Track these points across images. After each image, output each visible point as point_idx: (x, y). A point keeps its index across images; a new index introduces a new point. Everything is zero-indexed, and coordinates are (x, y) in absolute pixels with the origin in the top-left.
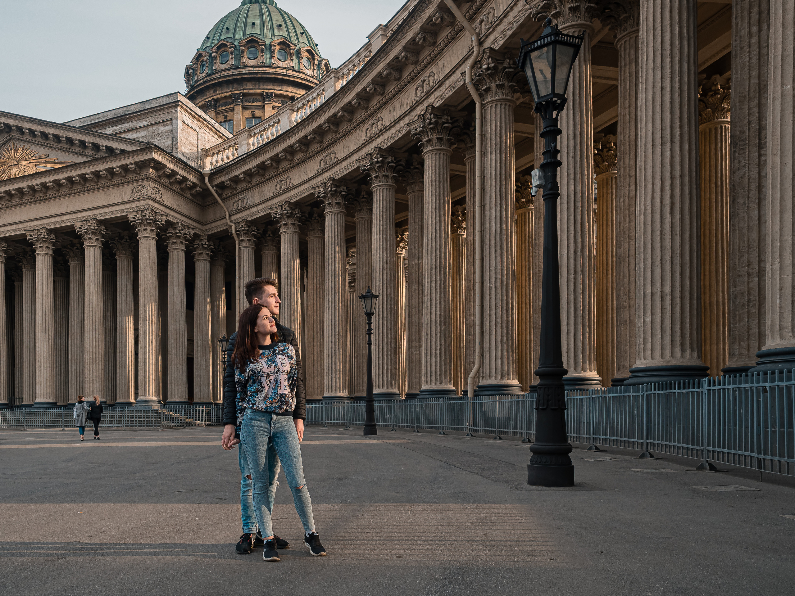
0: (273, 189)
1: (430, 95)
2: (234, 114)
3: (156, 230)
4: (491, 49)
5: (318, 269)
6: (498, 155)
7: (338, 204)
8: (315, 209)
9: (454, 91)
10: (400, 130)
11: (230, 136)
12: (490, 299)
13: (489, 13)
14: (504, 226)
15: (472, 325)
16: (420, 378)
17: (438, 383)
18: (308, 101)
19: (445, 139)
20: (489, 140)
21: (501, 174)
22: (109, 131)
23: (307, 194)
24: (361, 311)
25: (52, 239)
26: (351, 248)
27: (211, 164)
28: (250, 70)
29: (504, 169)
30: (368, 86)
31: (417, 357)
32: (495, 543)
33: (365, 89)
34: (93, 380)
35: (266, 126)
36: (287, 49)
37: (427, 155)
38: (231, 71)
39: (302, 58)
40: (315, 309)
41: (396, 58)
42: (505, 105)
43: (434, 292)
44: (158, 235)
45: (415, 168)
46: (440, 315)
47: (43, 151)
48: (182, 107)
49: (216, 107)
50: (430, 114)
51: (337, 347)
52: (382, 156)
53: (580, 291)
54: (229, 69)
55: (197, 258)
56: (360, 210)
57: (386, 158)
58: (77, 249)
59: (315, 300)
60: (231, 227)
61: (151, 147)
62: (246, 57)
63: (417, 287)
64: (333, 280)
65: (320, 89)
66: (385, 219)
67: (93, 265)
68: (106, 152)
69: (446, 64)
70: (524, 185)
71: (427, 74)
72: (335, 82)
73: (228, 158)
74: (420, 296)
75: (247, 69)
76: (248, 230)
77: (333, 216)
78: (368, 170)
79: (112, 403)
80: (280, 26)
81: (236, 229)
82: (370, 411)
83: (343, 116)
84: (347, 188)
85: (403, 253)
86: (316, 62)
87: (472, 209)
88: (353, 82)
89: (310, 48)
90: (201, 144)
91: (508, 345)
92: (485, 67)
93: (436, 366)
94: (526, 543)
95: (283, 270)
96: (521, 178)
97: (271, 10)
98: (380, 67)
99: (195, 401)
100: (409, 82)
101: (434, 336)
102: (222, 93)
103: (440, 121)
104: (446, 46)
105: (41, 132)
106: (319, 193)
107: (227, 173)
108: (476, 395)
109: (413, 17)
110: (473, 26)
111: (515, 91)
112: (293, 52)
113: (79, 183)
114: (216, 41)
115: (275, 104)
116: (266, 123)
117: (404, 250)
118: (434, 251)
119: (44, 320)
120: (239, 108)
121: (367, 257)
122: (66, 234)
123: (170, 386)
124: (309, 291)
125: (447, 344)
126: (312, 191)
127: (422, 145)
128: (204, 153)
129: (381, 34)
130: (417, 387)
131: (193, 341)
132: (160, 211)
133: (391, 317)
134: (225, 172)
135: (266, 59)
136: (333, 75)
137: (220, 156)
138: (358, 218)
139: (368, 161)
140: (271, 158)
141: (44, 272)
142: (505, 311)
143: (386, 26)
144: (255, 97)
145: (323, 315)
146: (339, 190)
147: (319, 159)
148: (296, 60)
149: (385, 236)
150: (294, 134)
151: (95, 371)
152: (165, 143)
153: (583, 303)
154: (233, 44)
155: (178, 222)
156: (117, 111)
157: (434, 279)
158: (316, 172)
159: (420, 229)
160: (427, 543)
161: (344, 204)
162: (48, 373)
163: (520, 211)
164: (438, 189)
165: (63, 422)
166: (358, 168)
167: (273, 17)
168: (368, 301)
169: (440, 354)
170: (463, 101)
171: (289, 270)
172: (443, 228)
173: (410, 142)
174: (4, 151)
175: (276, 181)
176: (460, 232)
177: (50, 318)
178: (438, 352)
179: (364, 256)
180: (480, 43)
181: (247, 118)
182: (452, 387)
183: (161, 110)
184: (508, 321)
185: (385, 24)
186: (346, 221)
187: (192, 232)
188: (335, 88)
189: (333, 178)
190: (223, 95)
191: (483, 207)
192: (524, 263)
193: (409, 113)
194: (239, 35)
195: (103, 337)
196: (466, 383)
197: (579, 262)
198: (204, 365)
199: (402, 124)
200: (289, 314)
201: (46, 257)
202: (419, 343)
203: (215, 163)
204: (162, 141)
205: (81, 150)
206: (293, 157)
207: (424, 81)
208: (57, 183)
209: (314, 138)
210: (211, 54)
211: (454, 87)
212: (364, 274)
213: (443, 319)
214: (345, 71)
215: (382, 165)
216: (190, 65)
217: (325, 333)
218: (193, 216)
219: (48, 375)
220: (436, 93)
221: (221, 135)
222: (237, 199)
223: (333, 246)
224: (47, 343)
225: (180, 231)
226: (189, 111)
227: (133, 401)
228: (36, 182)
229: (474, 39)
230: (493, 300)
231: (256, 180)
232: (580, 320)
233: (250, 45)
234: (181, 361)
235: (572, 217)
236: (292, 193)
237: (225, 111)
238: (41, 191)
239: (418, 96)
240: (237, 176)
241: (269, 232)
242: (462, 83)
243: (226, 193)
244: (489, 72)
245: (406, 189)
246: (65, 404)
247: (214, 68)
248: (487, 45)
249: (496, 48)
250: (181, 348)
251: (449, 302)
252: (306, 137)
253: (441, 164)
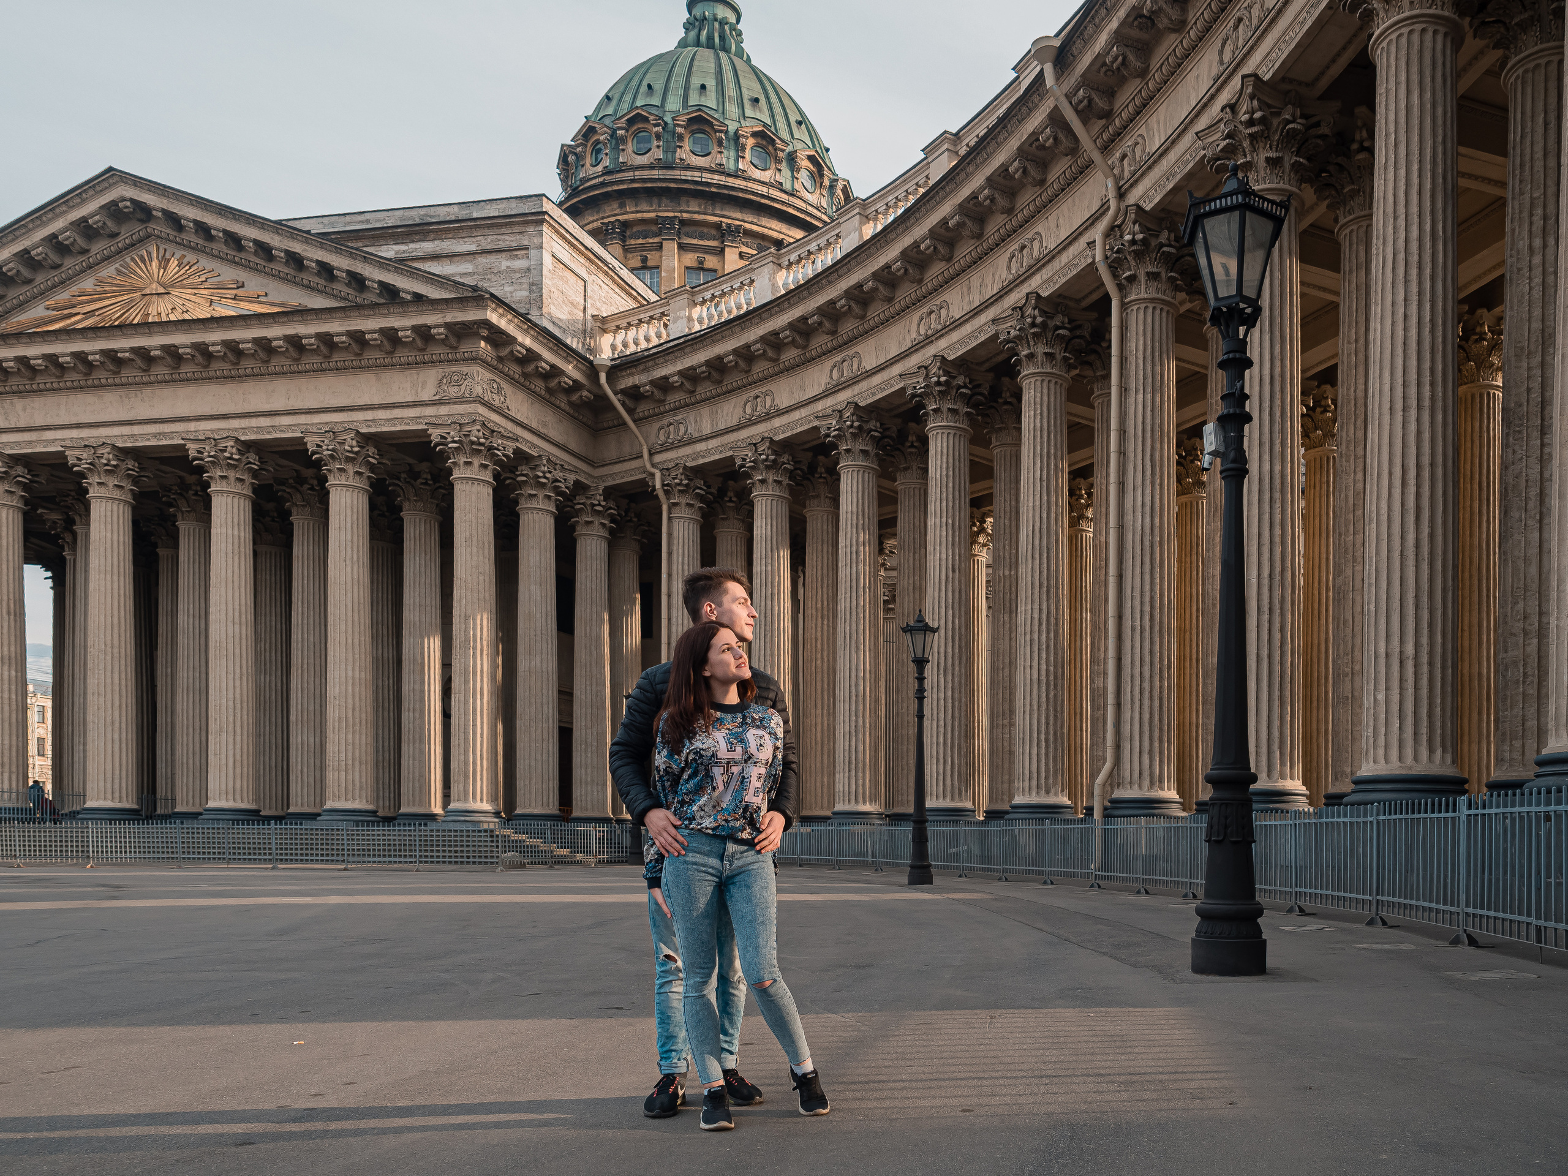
0: (739, 411)
1: (1033, 274)
2: (661, 257)
3: (491, 466)
4: (1139, 208)
5: (825, 571)
6: (1149, 396)
7: (864, 452)
8: (821, 458)
9: (1075, 272)
10: (980, 329)
11: (654, 298)
12: (1132, 647)
13: (1137, 144)
14: (1157, 521)
15: (1101, 692)
16: (1011, 782)
17: (1043, 792)
18: (810, 252)
19: (1058, 357)
20: (1134, 367)
21: (1152, 431)
22: (389, 251)
23: (805, 428)
24: (905, 656)
25: (250, 463)
26: (889, 538)
27: (613, 347)
28: (696, 176)
29: (1158, 422)
30: (923, 240)
31: (1006, 744)
32: (1135, 1078)
33: (916, 245)
34: (346, 765)
35: (726, 287)
36: (770, 148)
37: (1027, 381)
38: (656, 172)
39: (798, 170)
40: (819, 646)
41: (974, 196)
42: (1161, 309)
43: (1036, 628)
44: (496, 476)
45: (1006, 403)
46: (1048, 670)
47: (229, 274)
48: (551, 225)
49: (624, 236)
50: (1034, 309)
51: (861, 720)
52: (946, 373)
53: (1277, 643)
54: (651, 167)
55: (580, 530)
56: (906, 469)
57: (954, 378)
58: (312, 489)
59: (819, 629)
60: (653, 475)
61: (482, 297)
62: (688, 148)
63: (1007, 618)
64: (854, 594)
65: (833, 233)
66: (951, 489)
67: (349, 525)
68: (380, 295)
69: (1061, 221)
70: (1191, 455)
71: (1029, 236)
72: (862, 224)
73: (647, 339)
74: (1013, 635)
75: (688, 173)
76: (687, 485)
77: (855, 475)
78: (920, 395)
79: (390, 815)
80: (757, 100)
81: (663, 481)
82: (920, 840)
83: (874, 290)
84: (881, 425)
85: (983, 556)
86: (827, 182)
87: (1104, 487)
88: (895, 229)
89: (813, 153)
90: (592, 305)
91: (1161, 730)
92: (1128, 237)
93: (1038, 761)
94: (1188, 1076)
95: (756, 569)
96: (1186, 441)
97: (738, 68)
98: (946, 209)
99: (574, 814)
100: (997, 245)
101: (1035, 707)
102: (637, 212)
103: (1051, 324)
104: (1063, 190)
105: (226, 232)
106: (829, 428)
107: (646, 370)
108: (1107, 815)
109: (1005, 127)
110: (1110, 162)
111: (1177, 289)
112: (780, 154)
113: (316, 351)
114: (625, 107)
115: (744, 249)
116: (725, 282)
117: (985, 549)
118: (1037, 556)
119: (230, 634)
120: (671, 247)
121: (917, 556)
122: (285, 454)
123: (520, 784)
124: (808, 612)
125: (1059, 723)
126: (816, 423)
127: (1019, 362)
128: (599, 324)
129: (947, 150)
130: (1006, 798)
131: (571, 694)
132: (500, 430)
133: (960, 670)
134: (641, 367)
135: (727, 157)
136: (857, 211)
137: (632, 333)
138: (903, 483)
139: (921, 380)
140: (735, 351)
141: (230, 532)
142: (1157, 670)
143: (957, 134)
144: (705, 230)
145: (835, 659)
146: (866, 427)
147: (828, 364)
148: (786, 172)
149: (950, 521)
150: (781, 311)
151: (350, 748)
152: (515, 294)
153: (1282, 663)
154: (661, 118)
155: (540, 456)
156: (408, 213)
157: (1036, 606)
158: (823, 388)
159: (1013, 514)
160: (1017, 1081)
161: (877, 455)
162: (238, 746)
163: (1184, 499)
164: (1046, 445)
165: (274, 851)
166: (903, 390)
167: (741, 81)
168: (919, 637)
169: (1047, 740)
170: (1091, 293)
171: (769, 568)
172: (1053, 515)
173: (998, 354)
174: (133, 259)
175: (745, 397)
176: (1083, 525)
177: (245, 631)
178: (1043, 737)
179: (911, 554)
180: (1121, 195)
181: (688, 268)
182: (1065, 800)
183: (506, 225)
184: (1161, 687)
185: (954, 131)
186: (879, 486)
187: (572, 478)
188: (861, 235)
189: (856, 404)
190: (639, 216)
191: (1121, 485)
192: (1188, 589)
193: (996, 300)
194: (673, 103)
195: (369, 677)
196: (1091, 795)
197: (1277, 593)
198: (595, 744)
199: (983, 318)
200: (769, 652)
201: (236, 500)
202: (1011, 719)
203: (620, 347)
204: (507, 289)
205: (322, 282)
206: (779, 355)
207: (1023, 247)
208: (264, 346)
209: (820, 324)
210: (614, 131)
211: (1076, 266)
212: (911, 588)
213: (1052, 678)
214: (880, 206)
215: (946, 390)
216: (569, 146)
217: (837, 692)
218: (573, 446)
219: (238, 751)
220: (1044, 271)
221: (635, 294)
222: (666, 422)
223: (854, 531)
224: (238, 683)
225: (544, 473)
226: (568, 236)
227: (438, 810)
228: (214, 337)
229: (1110, 185)
230: (1138, 650)
231: (704, 389)
232: (1277, 693)
233: (695, 127)
234: (545, 733)
235: (1266, 517)
236: (777, 422)
237: (643, 248)
238: (224, 358)
239: (1013, 272)
240: (665, 378)
241: (731, 494)
242: (1089, 261)
243: (644, 408)
244: (1134, 248)
245: (990, 439)
246: (280, 813)
247: (621, 160)
248: (1132, 198)
249: (1148, 207)
250: (545, 708)
251: (1063, 648)
252: (804, 319)
253: (1052, 399)
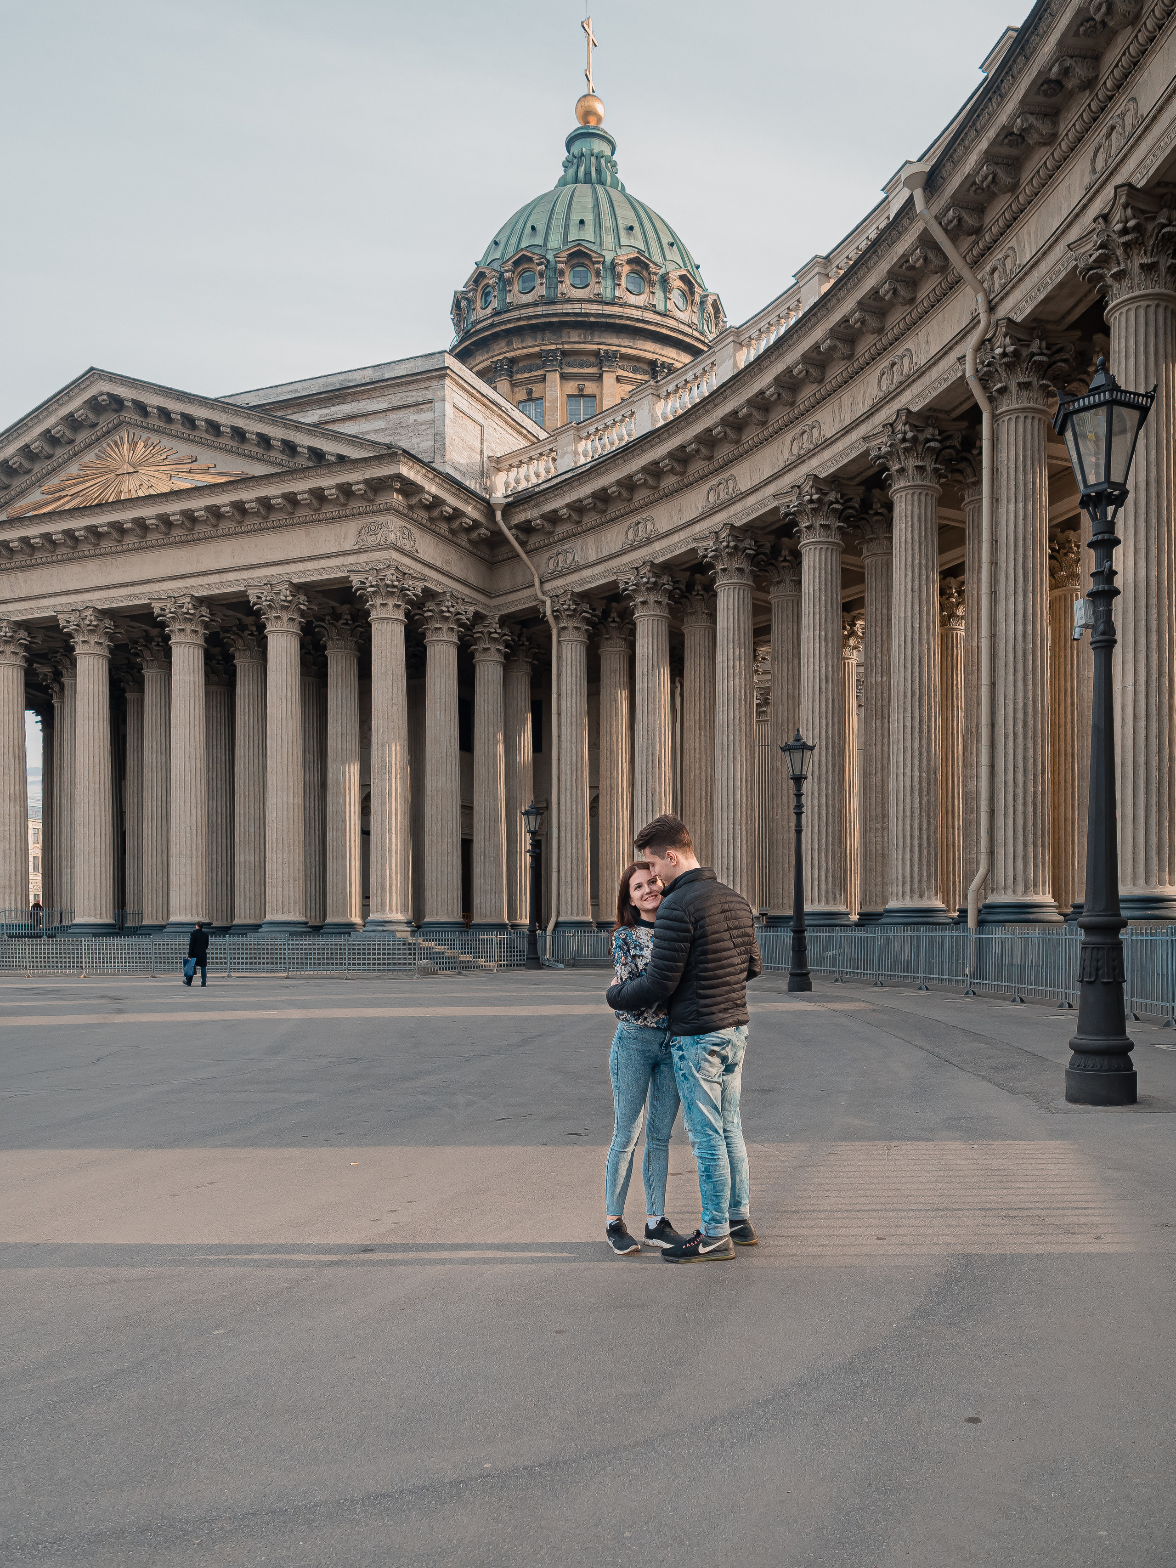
0: (622, 537)
1: (904, 390)
2: (545, 388)
3: (403, 606)
4: (1010, 321)
5: (702, 684)
6: (1021, 505)
7: (740, 570)
8: (698, 576)
9: (945, 386)
10: (851, 447)
11: (543, 435)
12: (1006, 754)
13: (1007, 256)
14: (1029, 628)
15: (974, 795)
16: (884, 884)
17: (916, 896)
18: (686, 382)
19: (929, 469)
20: (1005, 477)
21: (1024, 539)
22: (308, 417)
23: (684, 550)
24: (779, 763)
25: (202, 616)
26: (763, 646)
27: (507, 485)
28: (575, 308)
29: (1030, 529)
30: (796, 365)
31: (879, 847)
33: (789, 370)
34: (282, 881)
35: (609, 421)
36: (644, 273)
37: (899, 495)
38: (540, 308)
39: (670, 291)
40: (697, 756)
41: (845, 320)
42: (1033, 418)
43: (909, 736)
44: (407, 615)
45: (877, 514)
46: (920, 777)
47: (188, 450)
48: (451, 378)
49: (512, 372)
50: (905, 424)
51: (738, 827)
52: (819, 491)
53: (1154, 748)
54: (535, 304)
55: (478, 657)
56: (779, 582)
57: (826, 494)
58: (253, 635)
59: (697, 740)
60: (544, 602)
61: (395, 453)
62: (568, 283)
63: (879, 724)
64: (731, 707)
65: (709, 362)
66: (823, 603)
68: (310, 459)
69: (931, 337)
70: (1065, 548)
71: (899, 353)
72: (735, 351)
73: (537, 475)
74: (885, 741)
75: (569, 306)
76: (574, 610)
77: (731, 592)
78: (793, 514)
80: (632, 229)
81: (553, 607)
82: (799, 946)
83: (749, 415)
84: (756, 542)
85: (854, 658)
86: (697, 299)
88: (769, 356)
89: (686, 273)
90: (488, 446)
91: (1035, 835)
92: (999, 351)
93: (912, 866)
95: (639, 685)
96: (1060, 537)
97: (613, 199)
98: (817, 334)
99: (475, 921)
100: (868, 364)
101: (909, 813)
102: (523, 348)
103: (922, 437)
104: (933, 306)
105: (183, 414)
106: (706, 549)
107: (537, 505)
109: (876, 251)
110: (979, 277)
111: (1050, 394)
112: (654, 277)
113: (257, 514)
114: (511, 250)
115: (622, 373)
116: (608, 416)
117: (855, 652)
118: (909, 665)
119: (187, 769)
120: (554, 378)
122: (231, 606)
123: (428, 894)
124: (686, 724)
125: (932, 827)
126: (693, 545)
127: (889, 477)
128: (494, 465)
129: (818, 273)
130: (879, 900)
132: (411, 572)
133: (834, 778)
134: (533, 503)
135: (605, 288)
136: (731, 339)
137: (523, 470)
138: (777, 595)
139: (794, 499)
140: (619, 483)
141: (186, 677)
142: (1030, 776)
143: (827, 258)
144: (585, 358)
145: (713, 768)
146: (741, 546)
147: (705, 487)
148: (659, 294)
149: (823, 634)
150: (660, 442)
151: (286, 866)
152: (419, 445)
153: (1160, 769)
154: (544, 257)
155: (445, 592)
156: (329, 380)
157: (909, 714)
158: (700, 511)
159: (884, 622)
161: (752, 571)
162: (194, 867)
163: (1057, 592)
164: (917, 556)
165: (228, 961)
166: (776, 509)
167: (617, 212)
168: (797, 755)
169: (920, 846)
170: (961, 404)
171: (651, 685)
172: (925, 624)
173: (868, 468)
174: (109, 445)
175: (627, 524)
176: (954, 623)
178: (916, 842)
180: (991, 308)
181: (569, 396)
182: (938, 904)
183: (413, 382)
184: (1035, 793)
185: (824, 254)
186: (753, 600)
187: (471, 610)
188: (735, 365)
189: (732, 525)
190: (525, 351)
191: (994, 594)
193: (867, 417)
194: (555, 241)
196: (966, 897)
197: (1154, 699)
198: (492, 855)
199: (854, 436)
200: (650, 765)
201: (192, 649)
202: (883, 822)
203: (513, 484)
204: (414, 441)
205: (262, 451)
206: (659, 482)
207: (893, 364)
208: (214, 511)
209: (697, 451)
210: (502, 274)
211: (945, 380)
212: (785, 697)
213: (924, 784)
214: (754, 332)
215: (818, 507)
218: (472, 580)
219: (194, 873)
220: (914, 386)
221: (525, 432)
222: (555, 551)
223: (731, 646)
224: (194, 811)
225: (448, 607)
226: (466, 386)
227: (357, 920)
228: (173, 508)
229: (980, 300)
230: (1011, 757)
231: (590, 519)
232: (1154, 799)
233: (575, 261)
234: (450, 846)
235: (1143, 624)
236: (657, 546)
237: (529, 381)
238: (181, 525)
239: (884, 389)
240: (555, 511)
241: (614, 615)
242: (960, 374)
243: (534, 541)
244: (1005, 360)
245: (861, 549)
247: (508, 300)
248: (1002, 311)
249: (1019, 319)
250: (450, 824)
251: (935, 754)
252: (682, 447)
253: (923, 512)
